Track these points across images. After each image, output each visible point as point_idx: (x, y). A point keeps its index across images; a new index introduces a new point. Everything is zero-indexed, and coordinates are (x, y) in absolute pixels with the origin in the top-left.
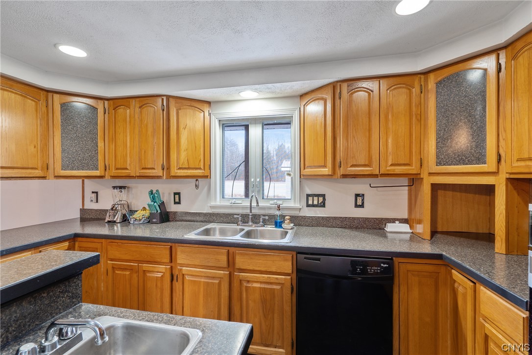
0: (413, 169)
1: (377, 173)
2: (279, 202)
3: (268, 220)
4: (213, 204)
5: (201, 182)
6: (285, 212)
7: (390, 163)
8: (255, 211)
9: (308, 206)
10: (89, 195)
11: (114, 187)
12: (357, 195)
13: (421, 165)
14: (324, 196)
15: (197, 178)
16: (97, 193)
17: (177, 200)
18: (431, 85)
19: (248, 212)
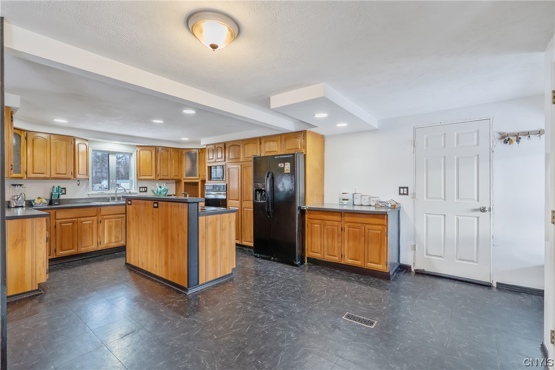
0: (179, 178)
1: (170, 178)
4: (90, 193)
5: (82, 182)
7: (173, 175)
9: (140, 192)
14: (146, 187)
18: (184, 153)
19: (114, 196)
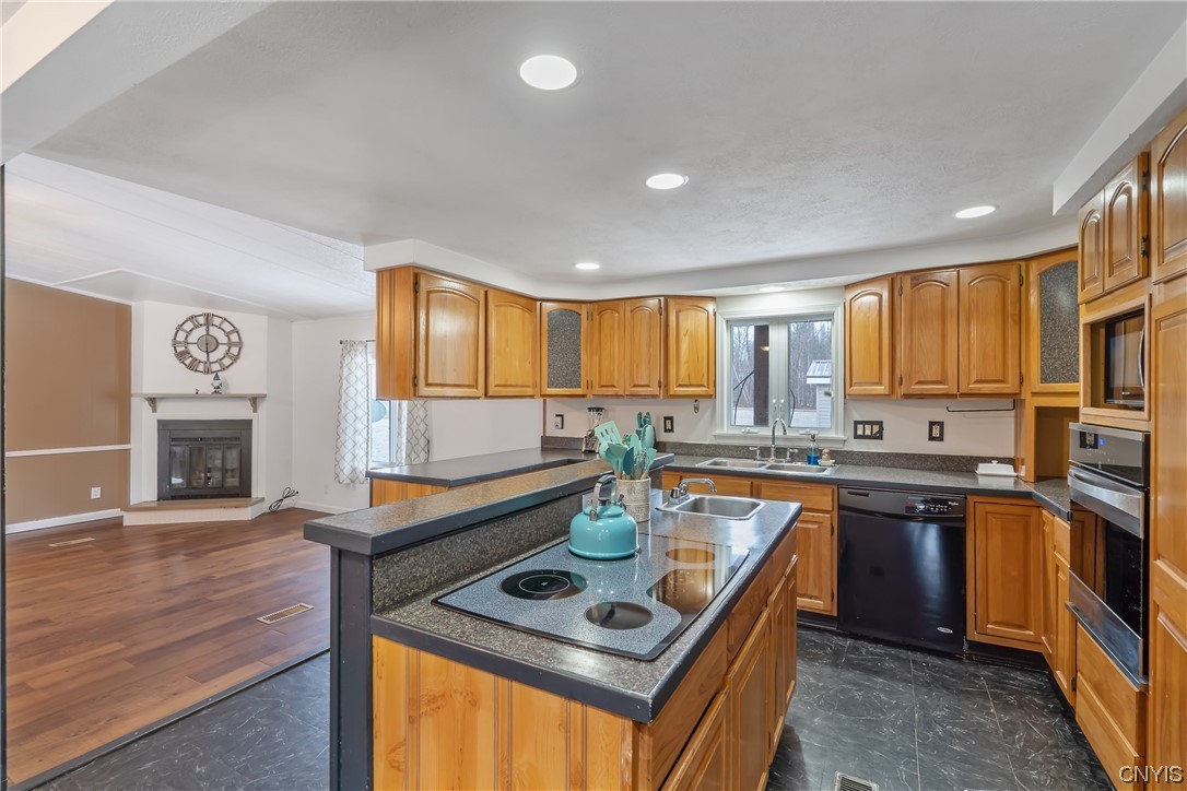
0: (1010, 388)
1: (955, 392)
2: (813, 432)
3: (797, 455)
4: (718, 432)
5: (703, 403)
6: (822, 446)
7: (973, 380)
8: (779, 443)
9: (857, 437)
10: (552, 420)
11: (590, 409)
12: (932, 424)
13: (1021, 383)
14: (880, 424)
15: (696, 398)
16: (562, 416)
17: (669, 427)
18: (1033, 276)
19: (769, 443)
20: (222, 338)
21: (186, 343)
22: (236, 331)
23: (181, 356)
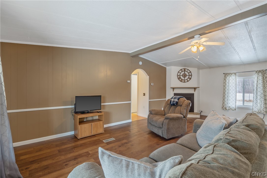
20: (187, 74)
21: (180, 75)
22: (191, 72)
23: (179, 79)
